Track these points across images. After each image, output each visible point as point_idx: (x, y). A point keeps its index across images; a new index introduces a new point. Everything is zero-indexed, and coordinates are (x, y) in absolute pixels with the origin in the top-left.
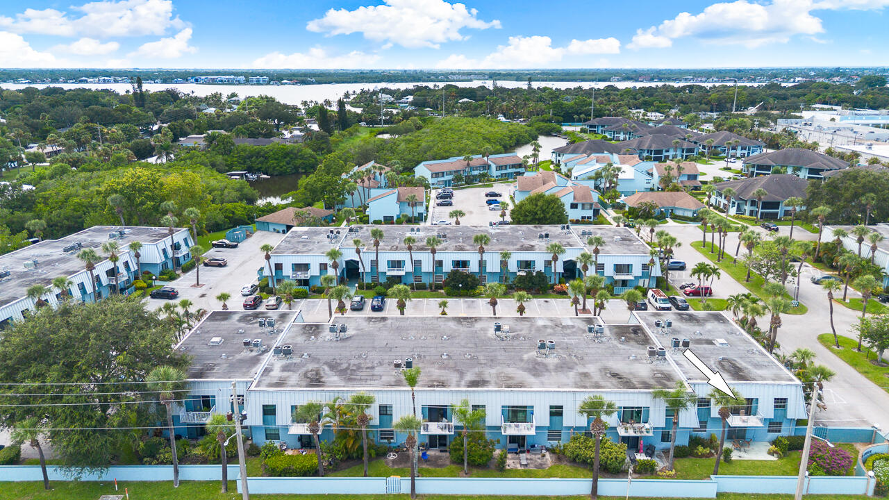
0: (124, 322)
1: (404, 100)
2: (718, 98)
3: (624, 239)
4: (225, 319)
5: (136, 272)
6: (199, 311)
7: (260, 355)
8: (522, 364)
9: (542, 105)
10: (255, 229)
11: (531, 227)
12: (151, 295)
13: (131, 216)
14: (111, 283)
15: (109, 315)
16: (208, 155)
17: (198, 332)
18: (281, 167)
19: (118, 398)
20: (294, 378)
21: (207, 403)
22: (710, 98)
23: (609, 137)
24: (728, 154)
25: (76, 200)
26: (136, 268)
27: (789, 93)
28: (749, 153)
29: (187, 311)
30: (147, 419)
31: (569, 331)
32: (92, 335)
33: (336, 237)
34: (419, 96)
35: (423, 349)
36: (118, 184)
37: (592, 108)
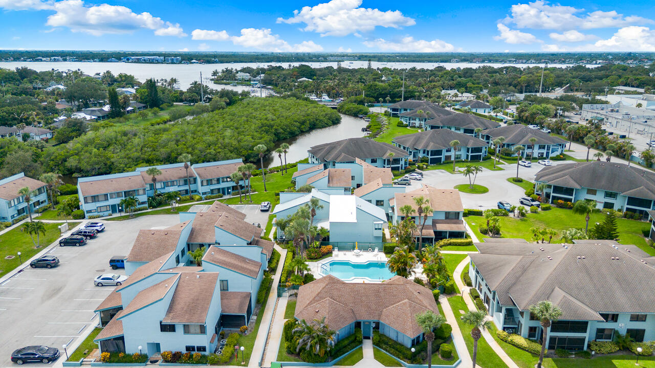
2: (527, 80)
22: (519, 80)
23: (405, 123)
24: (523, 154)
27: (593, 75)
28: (548, 153)
34: (268, 75)
37: (403, 89)
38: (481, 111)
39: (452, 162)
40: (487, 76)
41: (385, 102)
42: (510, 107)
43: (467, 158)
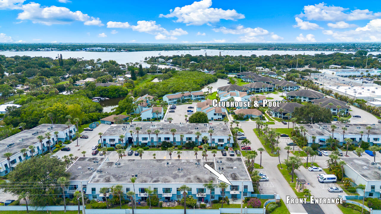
0: (51, 163)
1: (169, 61)
2: (292, 62)
3: (224, 129)
4: (84, 160)
5: (56, 142)
6: (75, 157)
7: (93, 172)
8: (171, 175)
9: (221, 66)
10: (100, 123)
11: (195, 124)
12: (61, 150)
13: (55, 120)
14: (48, 146)
15: (47, 162)
16: (86, 91)
17: (75, 165)
18: (114, 95)
19: (49, 186)
20: (102, 179)
21: (75, 187)
22: (289, 62)
23: (244, 80)
24: (285, 90)
25: (36, 112)
26: (56, 140)
28: (293, 89)
29: (71, 157)
30: (57, 192)
31: (191, 164)
32: (42, 168)
33: (125, 129)
34: (175, 60)
35: (143, 170)
36: (51, 109)
37: (240, 67)
38: (272, 76)
39: (263, 92)
40: (275, 60)
41: (234, 72)
42: (284, 74)
43: (267, 91)
